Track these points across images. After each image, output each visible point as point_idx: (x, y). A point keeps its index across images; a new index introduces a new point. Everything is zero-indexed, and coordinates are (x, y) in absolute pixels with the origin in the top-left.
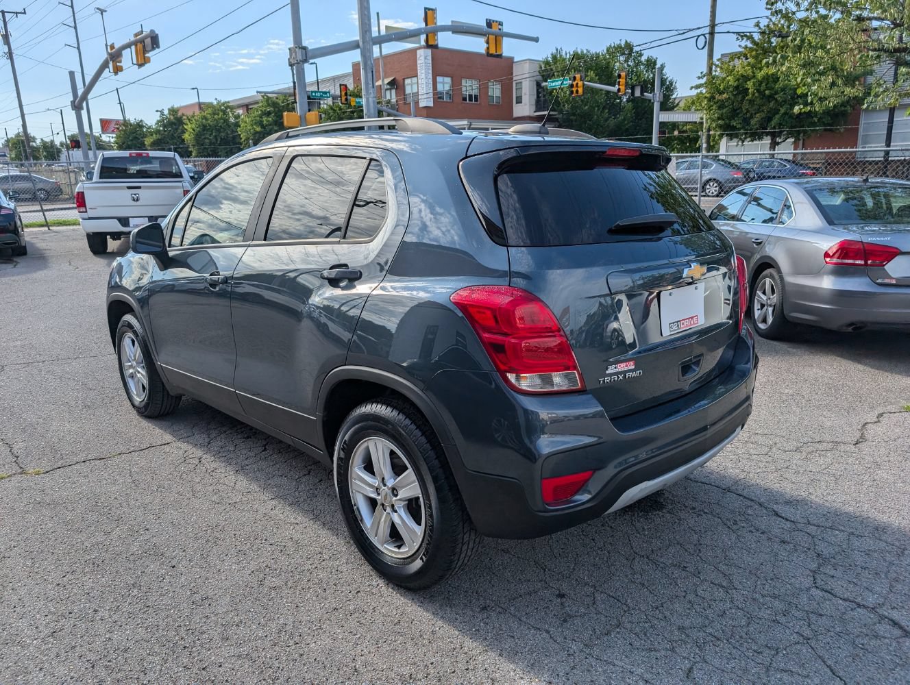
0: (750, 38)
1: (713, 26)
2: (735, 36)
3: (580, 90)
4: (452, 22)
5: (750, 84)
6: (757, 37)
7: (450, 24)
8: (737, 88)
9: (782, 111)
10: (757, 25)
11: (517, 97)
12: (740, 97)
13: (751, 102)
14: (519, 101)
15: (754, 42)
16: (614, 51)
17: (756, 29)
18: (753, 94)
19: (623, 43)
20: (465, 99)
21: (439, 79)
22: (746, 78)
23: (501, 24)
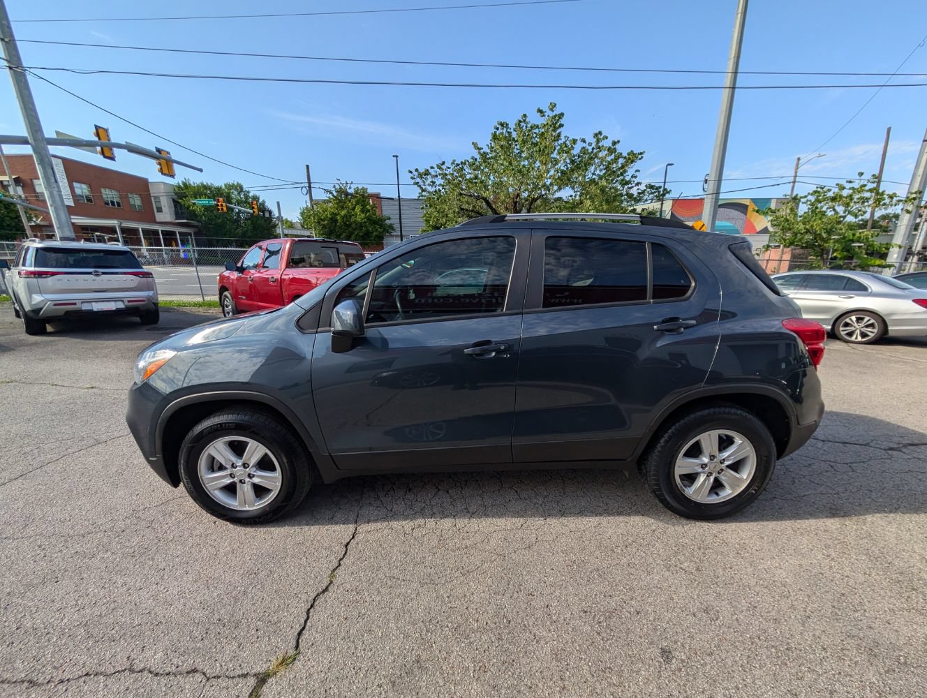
0: (331, 193)
1: (309, 183)
2: (323, 191)
3: (225, 209)
4: (126, 142)
5: (338, 217)
6: (335, 194)
7: (124, 143)
8: (331, 219)
9: (356, 233)
10: (334, 187)
11: (157, 208)
12: (334, 224)
13: (340, 227)
14: (160, 210)
15: (333, 196)
16: (231, 187)
17: (334, 189)
18: (341, 223)
19: (236, 183)
20: (107, 204)
21: (76, 185)
22: (334, 214)
23: (168, 153)
